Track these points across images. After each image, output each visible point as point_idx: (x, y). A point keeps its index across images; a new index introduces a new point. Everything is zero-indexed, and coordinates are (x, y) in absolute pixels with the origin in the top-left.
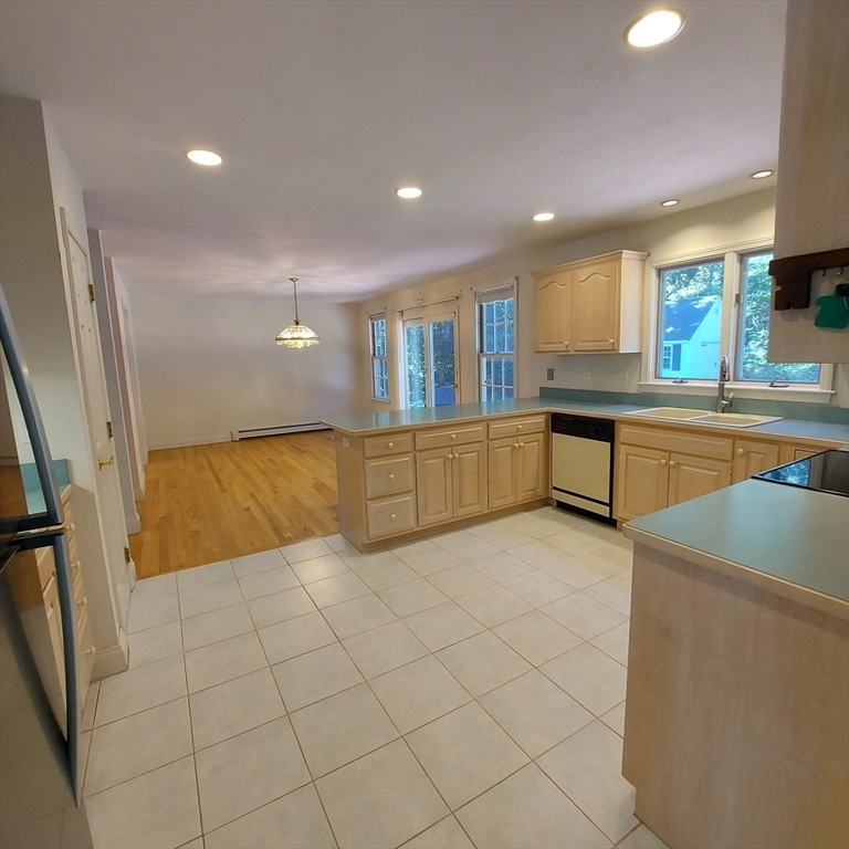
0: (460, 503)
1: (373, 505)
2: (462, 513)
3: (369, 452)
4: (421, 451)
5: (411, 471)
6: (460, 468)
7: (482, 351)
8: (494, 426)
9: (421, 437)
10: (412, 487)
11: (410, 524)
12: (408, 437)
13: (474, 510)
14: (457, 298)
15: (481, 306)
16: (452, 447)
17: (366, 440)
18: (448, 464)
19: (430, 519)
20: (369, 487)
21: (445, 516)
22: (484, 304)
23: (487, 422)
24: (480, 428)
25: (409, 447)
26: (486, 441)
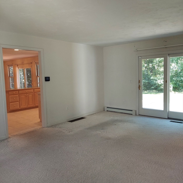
0: (29, 104)
1: (11, 104)
2: (29, 106)
3: (10, 94)
4: (20, 94)
5: (18, 97)
6: (28, 97)
7: (38, 76)
8: (35, 90)
9: (20, 91)
10: (18, 100)
11: (18, 107)
12: (18, 91)
13: (32, 106)
14: (31, 63)
15: (37, 66)
16: (27, 94)
17: (9, 92)
18: (26, 97)
19: (22, 107)
20: (10, 100)
21: (26, 106)
22: (38, 65)
23: (34, 89)
24: (32, 90)
25: (18, 93)
26: (34, 93)
